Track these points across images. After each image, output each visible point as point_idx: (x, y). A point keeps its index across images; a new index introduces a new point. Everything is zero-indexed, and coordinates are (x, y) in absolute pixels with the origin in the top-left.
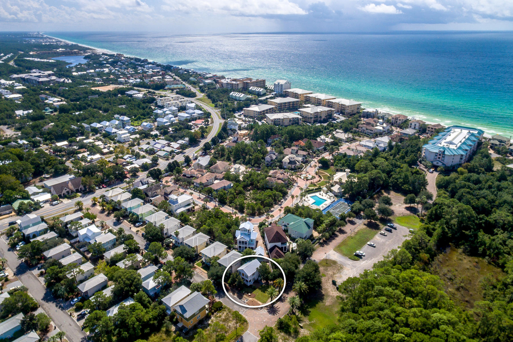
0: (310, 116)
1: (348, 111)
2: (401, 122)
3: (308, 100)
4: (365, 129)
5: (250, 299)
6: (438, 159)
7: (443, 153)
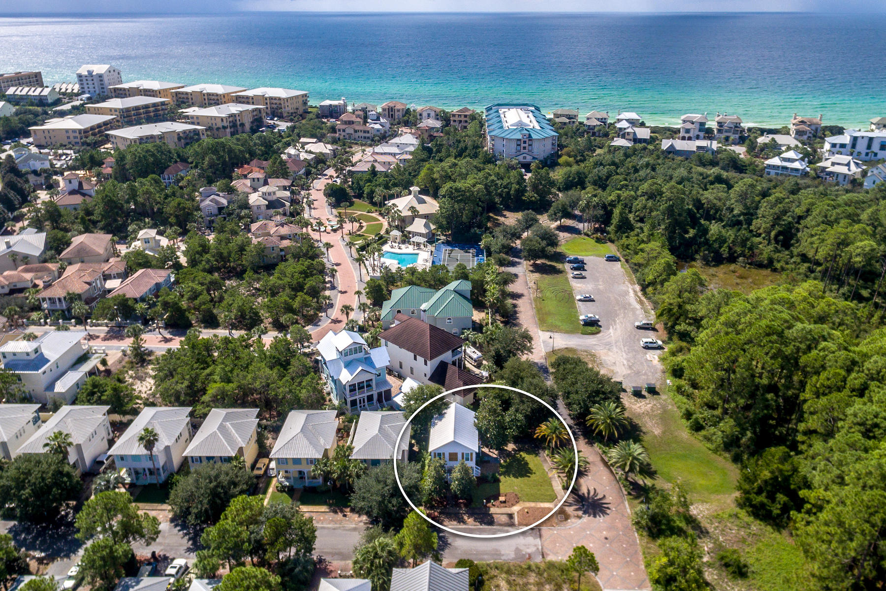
0: (220, 124)
1: (288, 109)
2: (400, 113)
3: (183, 100)
4: (352, 131)
5: (516, 509)
6: (523, 151)
7: (530, 136)
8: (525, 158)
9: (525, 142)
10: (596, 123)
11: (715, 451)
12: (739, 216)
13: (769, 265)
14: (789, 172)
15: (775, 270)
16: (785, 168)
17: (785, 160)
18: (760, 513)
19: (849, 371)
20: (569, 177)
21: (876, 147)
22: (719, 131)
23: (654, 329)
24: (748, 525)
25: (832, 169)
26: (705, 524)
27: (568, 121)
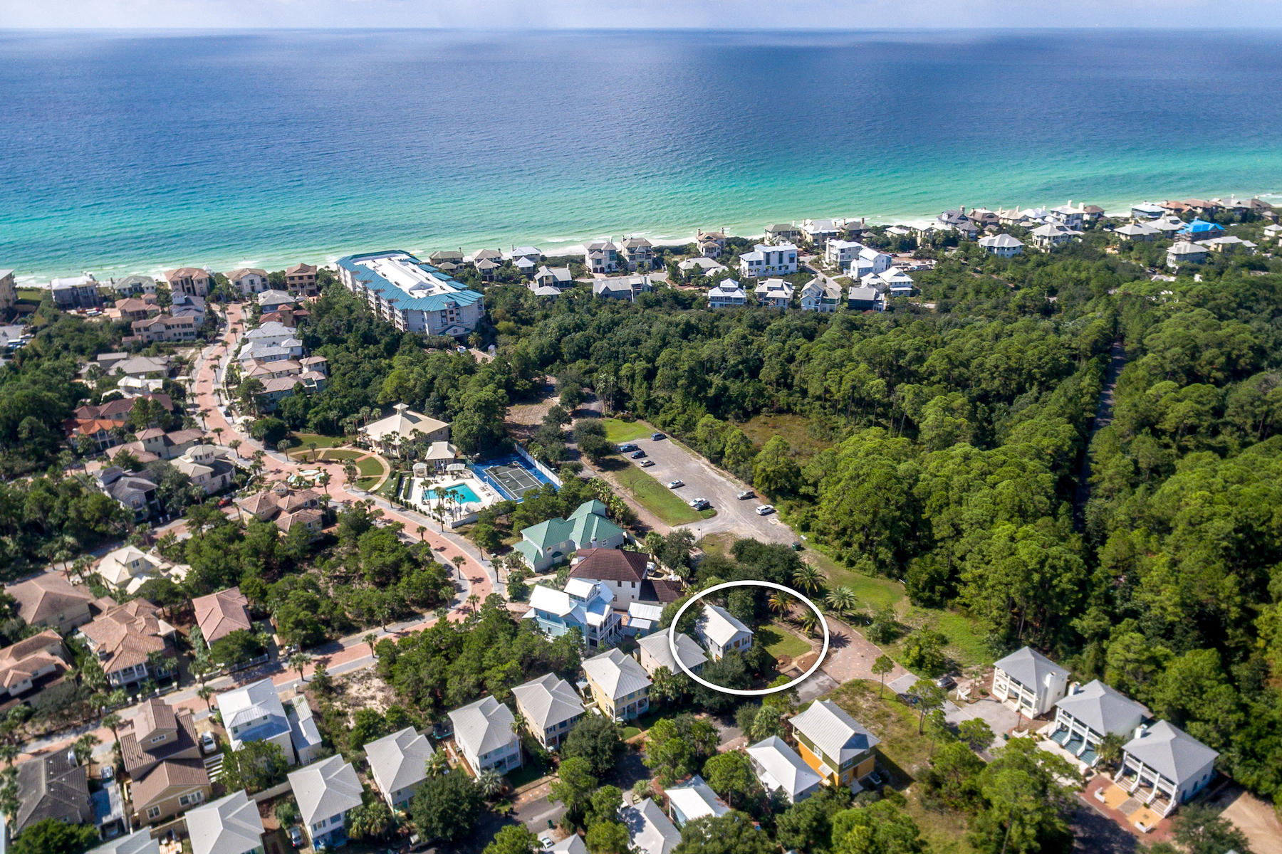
2: (204, 285)
4: (162, 329)
5: (794, 664)
6: (450, 323)
7: (457, 305)
8: (455, 331)
9: (451, 312)
10: (493, 265)
11: (873, 576)
12: (737, 365)
13: (789, 410)
14: (733, 303)
15: (795, 413)
16: (728, 298)
17: (725, 290)
18: (930, 603)
19: (947, 490)
20: (542, 351)
21: (786, 261)
22: (632, 258)
23: (754, 497)
24: (926, 614)
25: (770, 294)
26: (905, 624)
27: (455, 266)
